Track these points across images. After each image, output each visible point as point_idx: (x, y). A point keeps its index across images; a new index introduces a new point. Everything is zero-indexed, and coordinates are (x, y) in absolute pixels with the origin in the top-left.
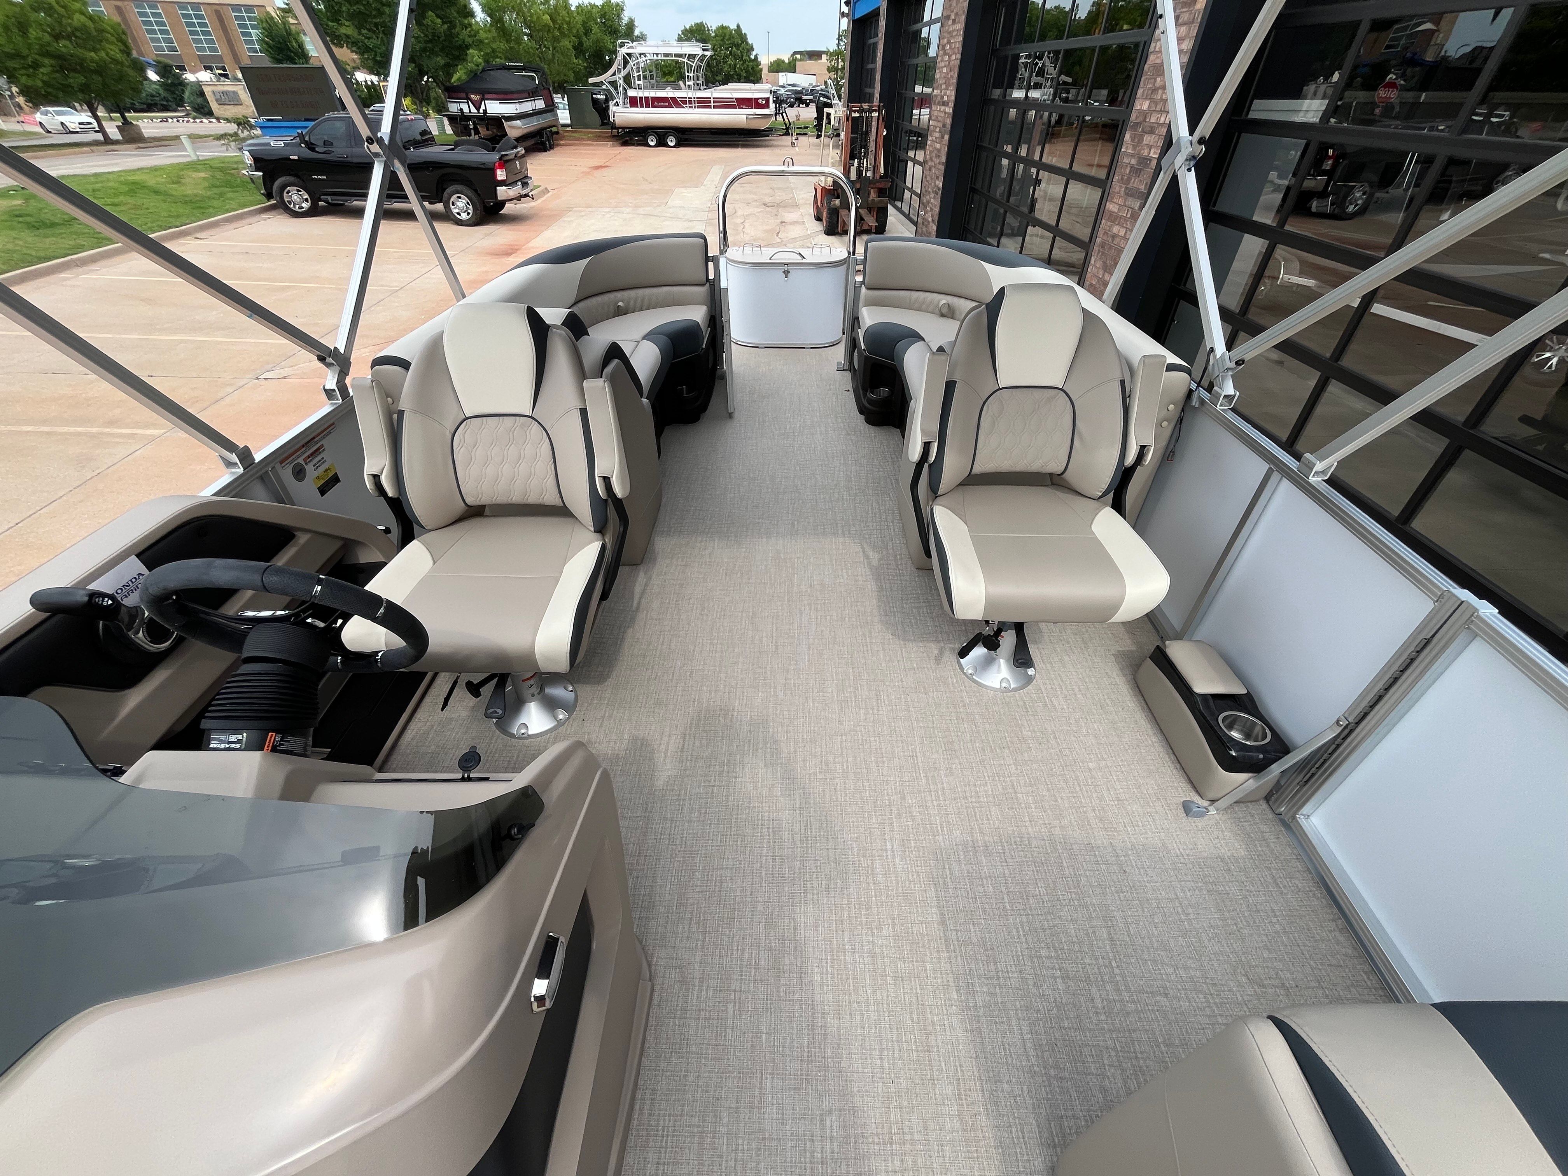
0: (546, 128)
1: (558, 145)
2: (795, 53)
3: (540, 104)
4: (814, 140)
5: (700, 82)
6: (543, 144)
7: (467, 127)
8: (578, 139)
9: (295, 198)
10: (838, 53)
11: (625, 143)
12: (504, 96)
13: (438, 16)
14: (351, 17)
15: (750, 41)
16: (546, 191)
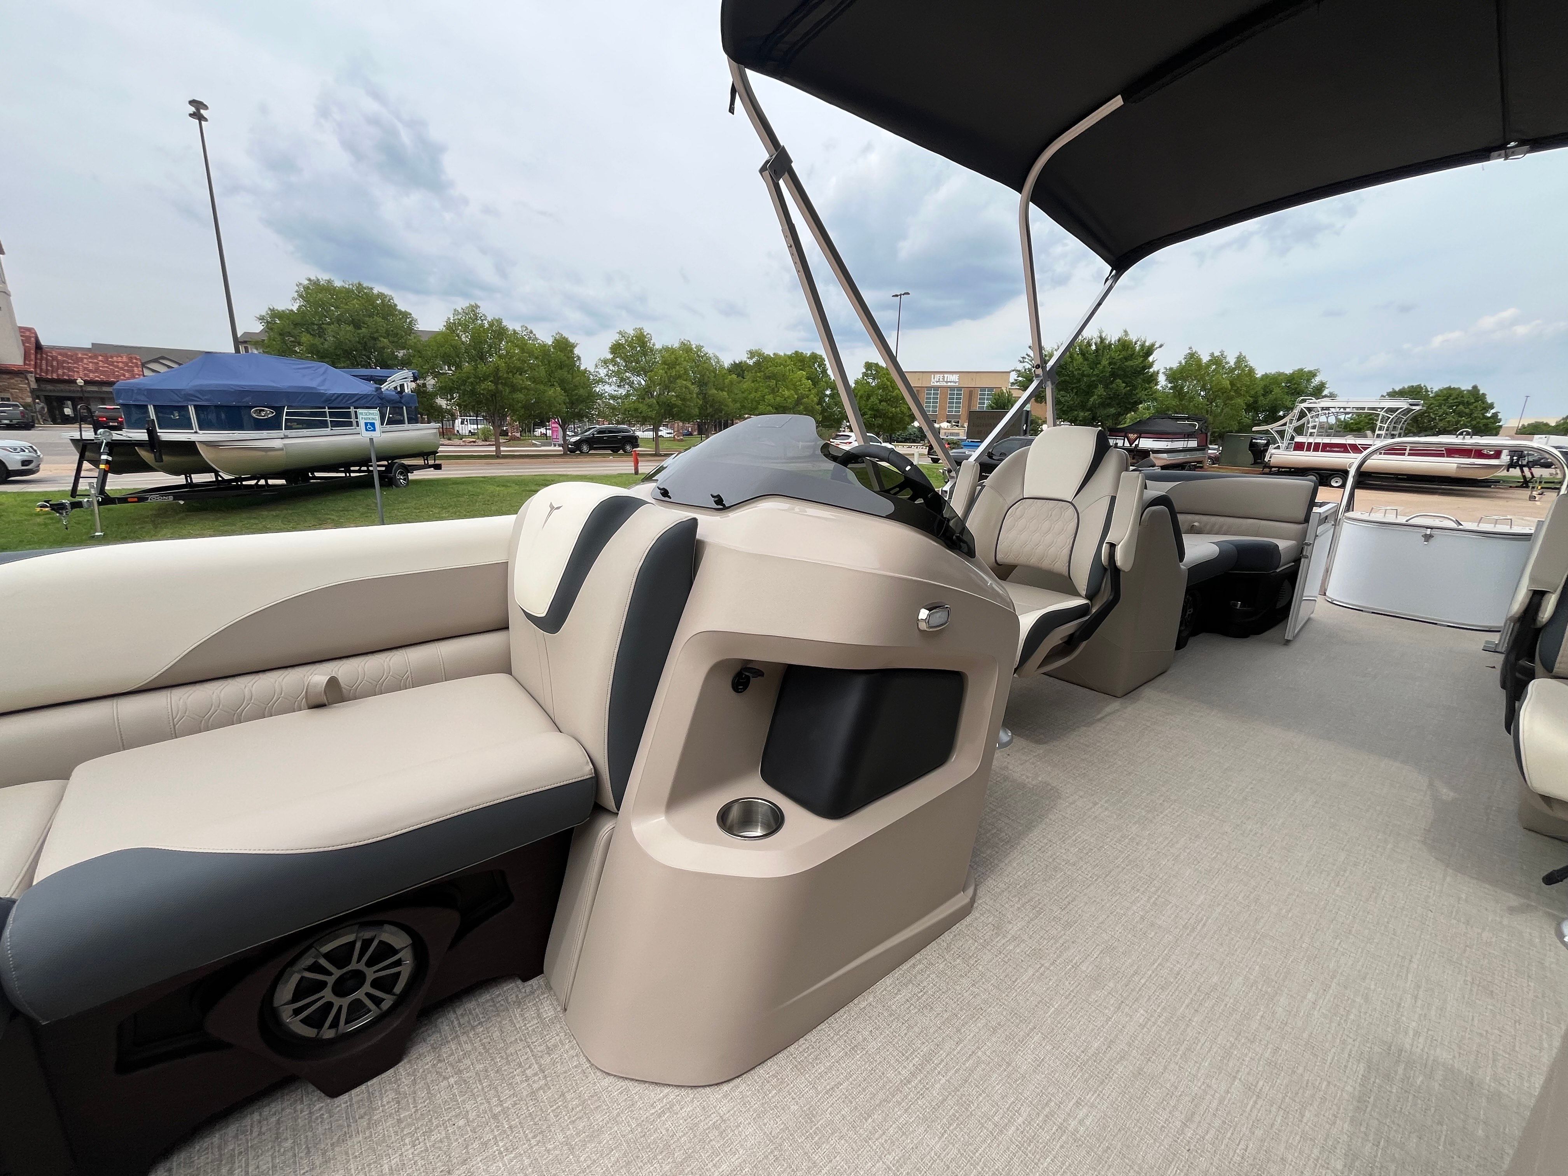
0: (1187, 463)
3: (1193, 444)
5: (1396, 432)
12: (1159, 435)
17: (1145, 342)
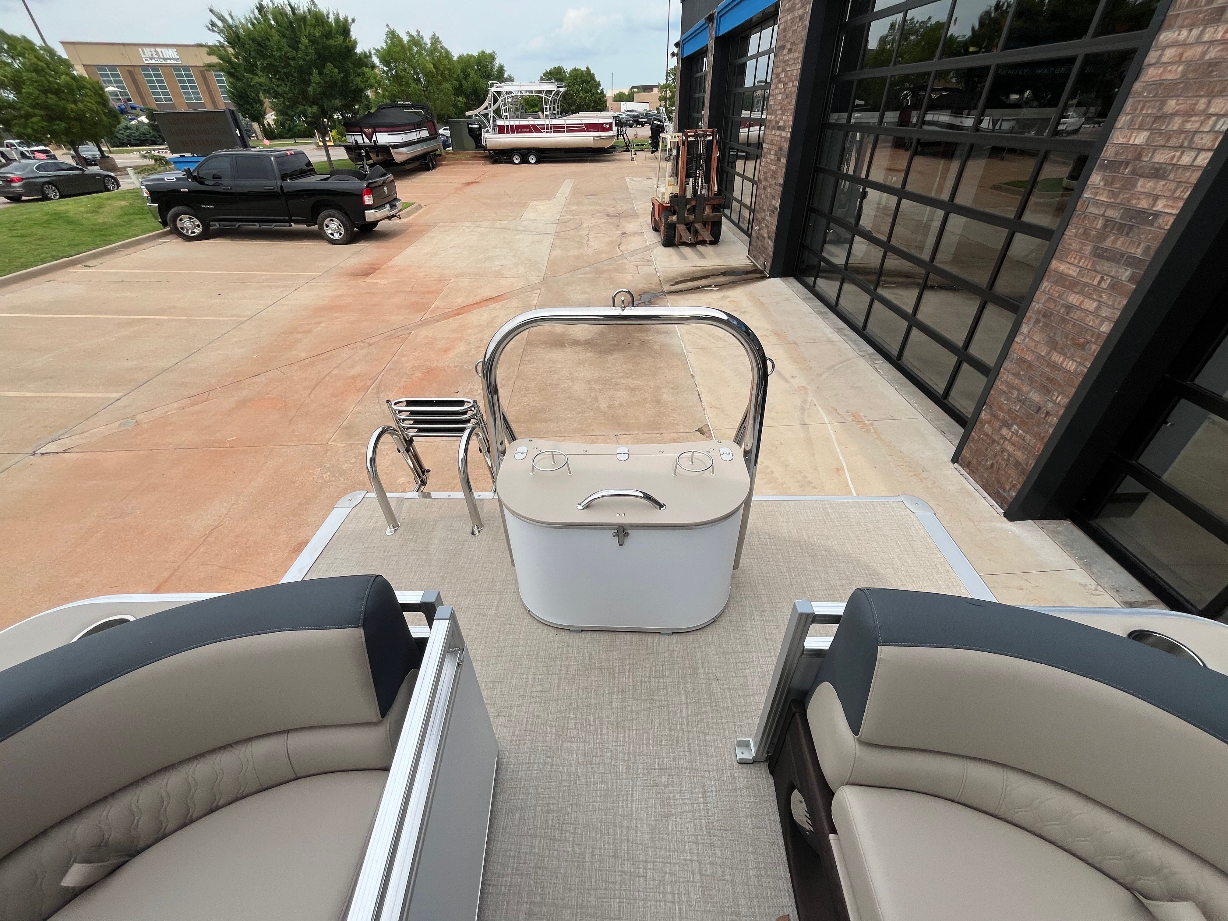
0: (429, 152)
1: (441, 165)
2: (633, 87)
3: (425, 134)
4: (649, 154)
5: (556, 112)
6: (427, 165)
7: (360, 154)
8: (458, 160)
9: (188, 224)
10: (666, 87)
11: (495, 162)
12: (392, 128)
13: (335, 67)
14: (263, 69)
15: (597, 79)
16: (420, 207)
17: (338, 14)
